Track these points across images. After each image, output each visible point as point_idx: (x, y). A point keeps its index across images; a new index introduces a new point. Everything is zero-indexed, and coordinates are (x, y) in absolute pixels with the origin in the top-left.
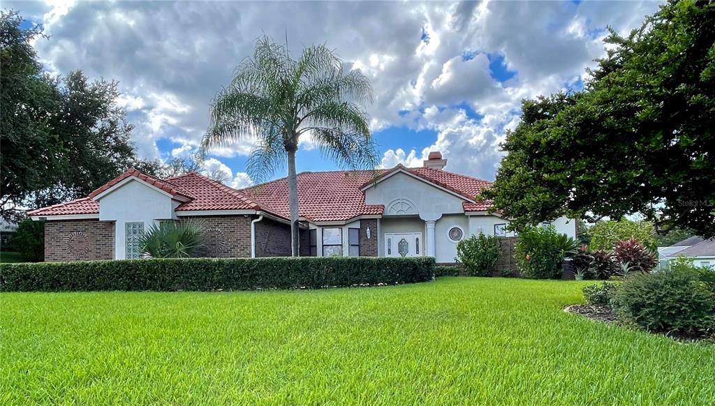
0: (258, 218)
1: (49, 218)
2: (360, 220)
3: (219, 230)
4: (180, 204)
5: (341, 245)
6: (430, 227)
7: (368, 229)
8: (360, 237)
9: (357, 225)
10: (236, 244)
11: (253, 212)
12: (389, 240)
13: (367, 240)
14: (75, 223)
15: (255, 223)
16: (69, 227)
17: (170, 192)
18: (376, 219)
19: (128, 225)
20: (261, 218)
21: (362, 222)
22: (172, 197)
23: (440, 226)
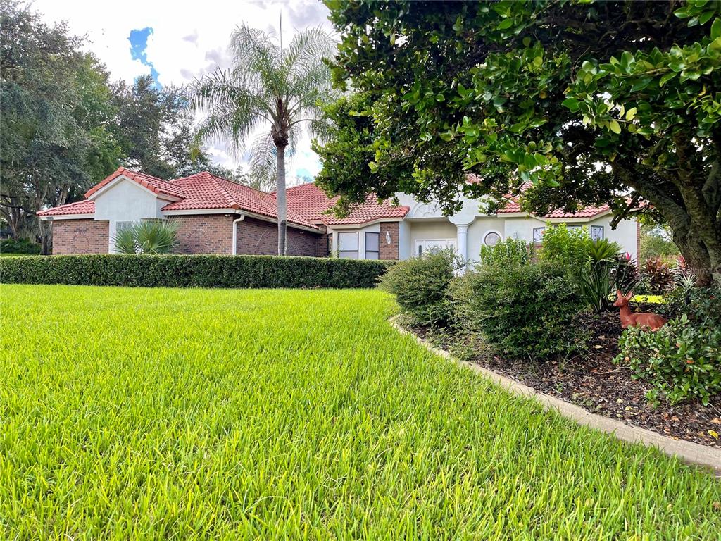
0: (239, 218)
1: (55, 218)
2: (381, 223)
3: (203, 230)
4: (169, 203)
5: (357, 251)
6: (461, 231)
7: (388, 234)
8: (380, 243)
9: (377, 229)
10: (218, 245)
11: (232, 211)
12: (420, 247)
13: (387, 245)
14: (78, 223)
15: (238, 223)
16: (74, 226)
17: (154, 190)
18: (398, 222)
19: (119, 224)
20: (242, 218)
21: (383, 225)
22: (156, 195)
23: (474, 230)
